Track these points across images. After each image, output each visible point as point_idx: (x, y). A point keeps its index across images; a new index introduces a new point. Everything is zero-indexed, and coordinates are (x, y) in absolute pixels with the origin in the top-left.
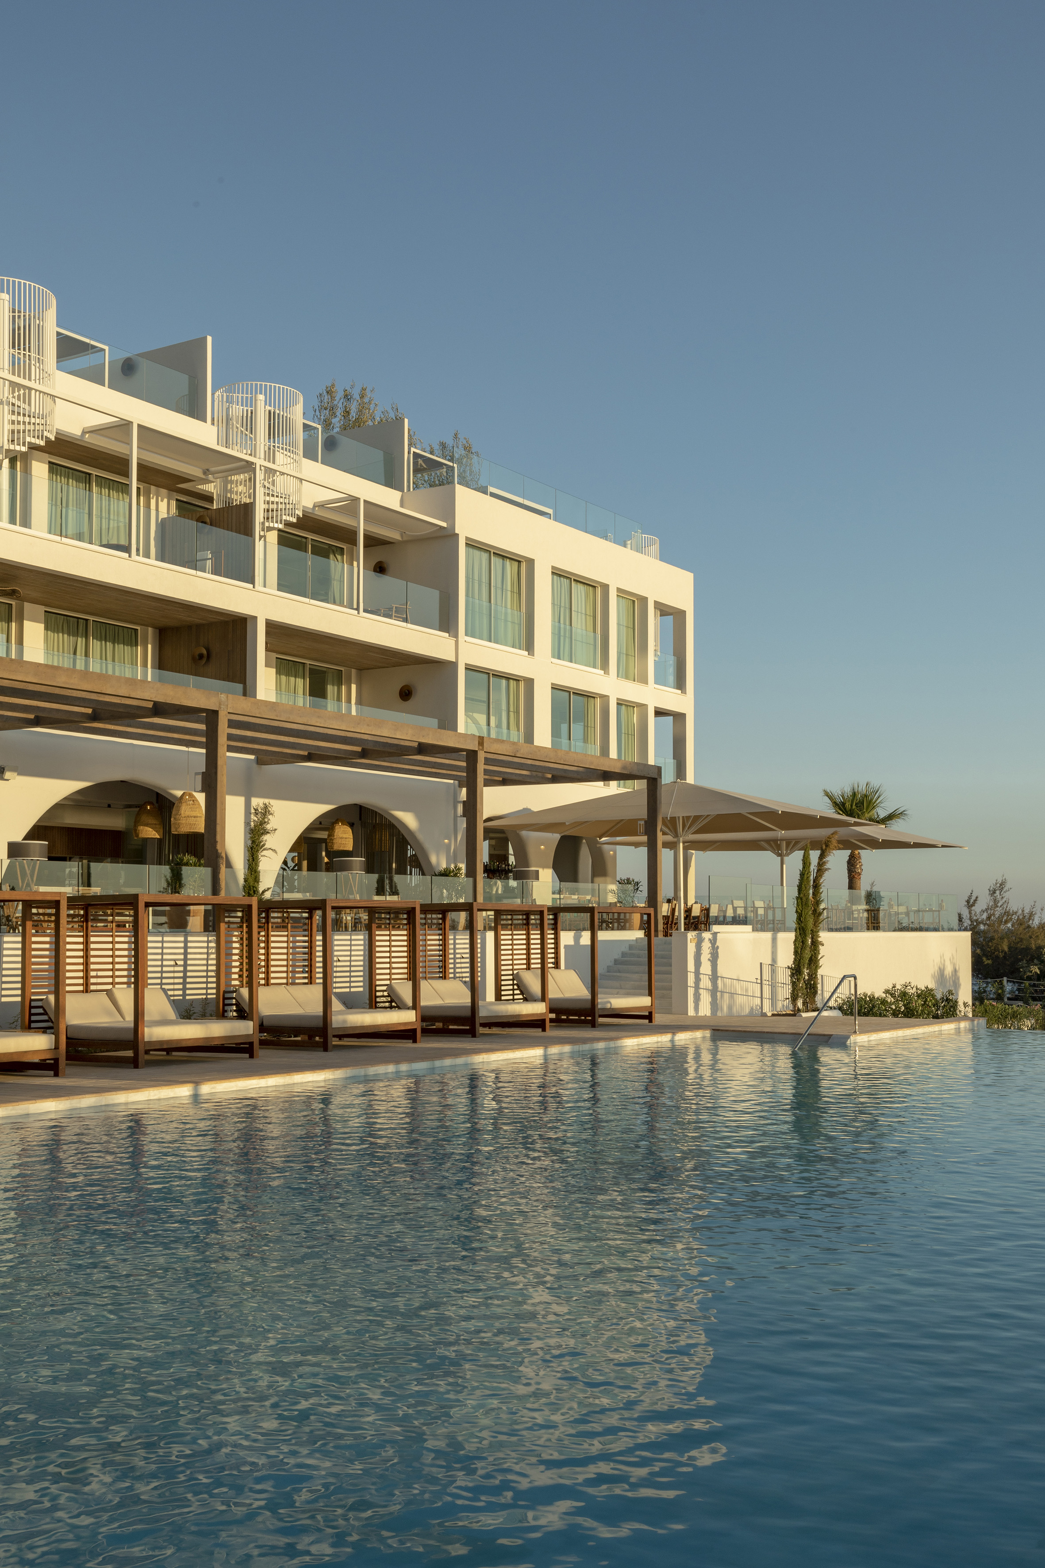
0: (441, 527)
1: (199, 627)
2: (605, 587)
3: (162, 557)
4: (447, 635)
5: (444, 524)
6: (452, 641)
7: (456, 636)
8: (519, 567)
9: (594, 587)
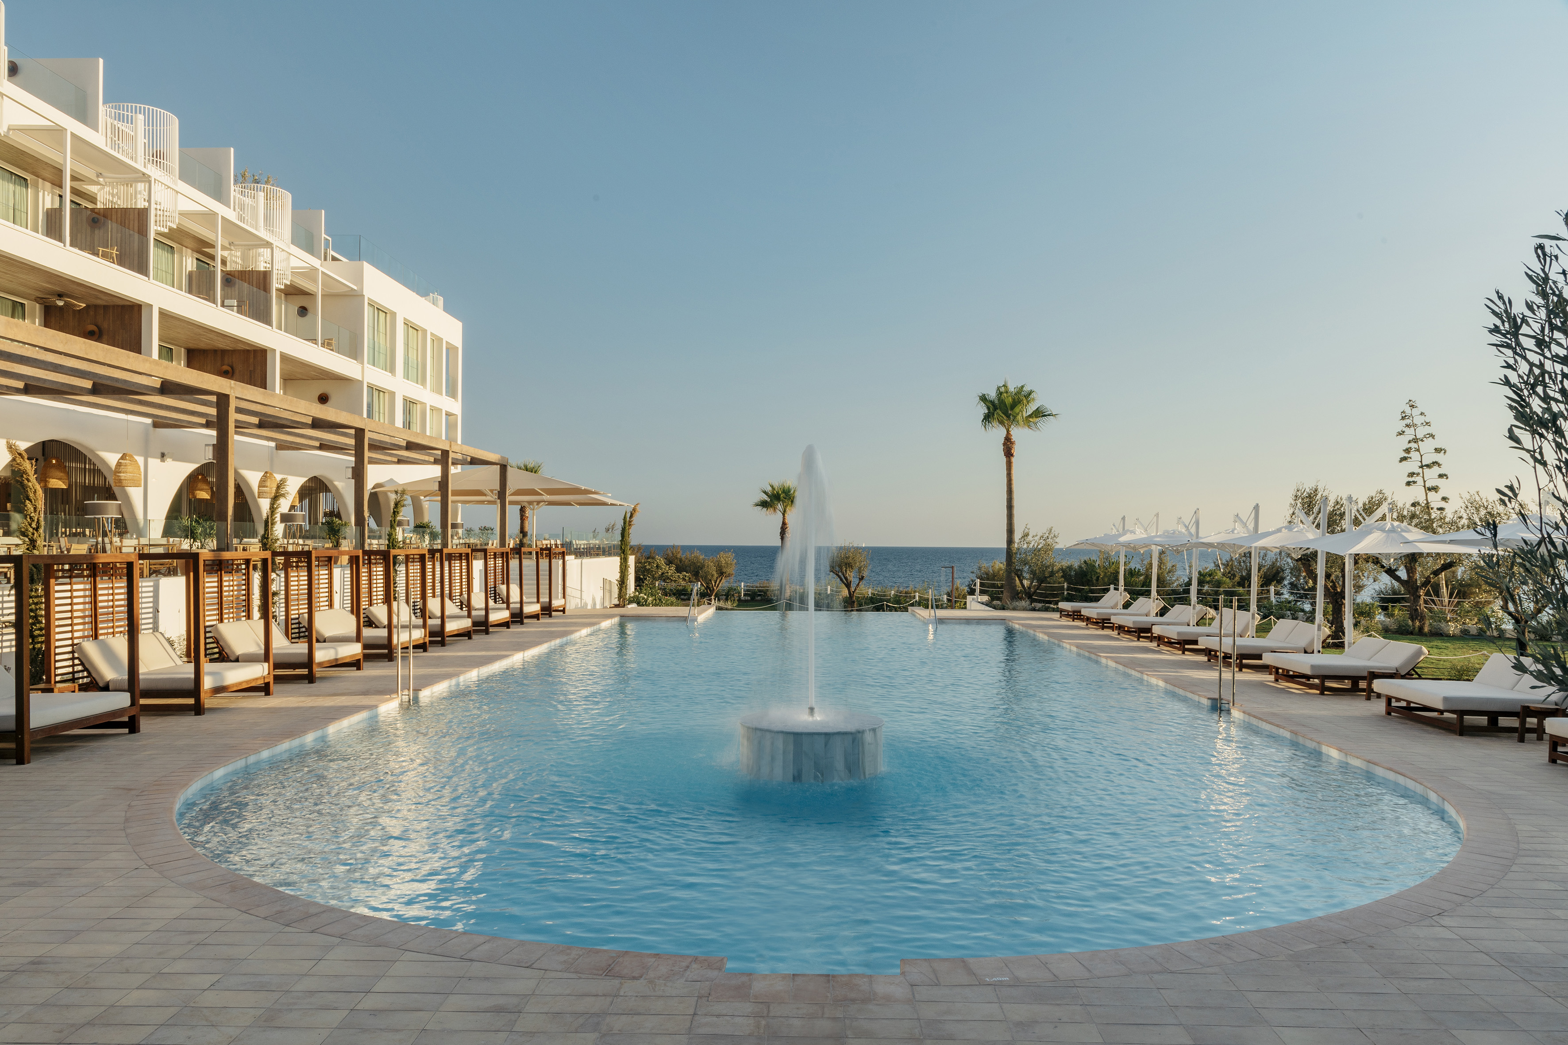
0: (352, 289)
1: (224, 352)
2: (425, 331)
3: (190, 291)
4: (356, 362)
5: (355, 288)
6: (359, 366)
7: (362, 363)
8: (386, 317)
9: (417, 330)
